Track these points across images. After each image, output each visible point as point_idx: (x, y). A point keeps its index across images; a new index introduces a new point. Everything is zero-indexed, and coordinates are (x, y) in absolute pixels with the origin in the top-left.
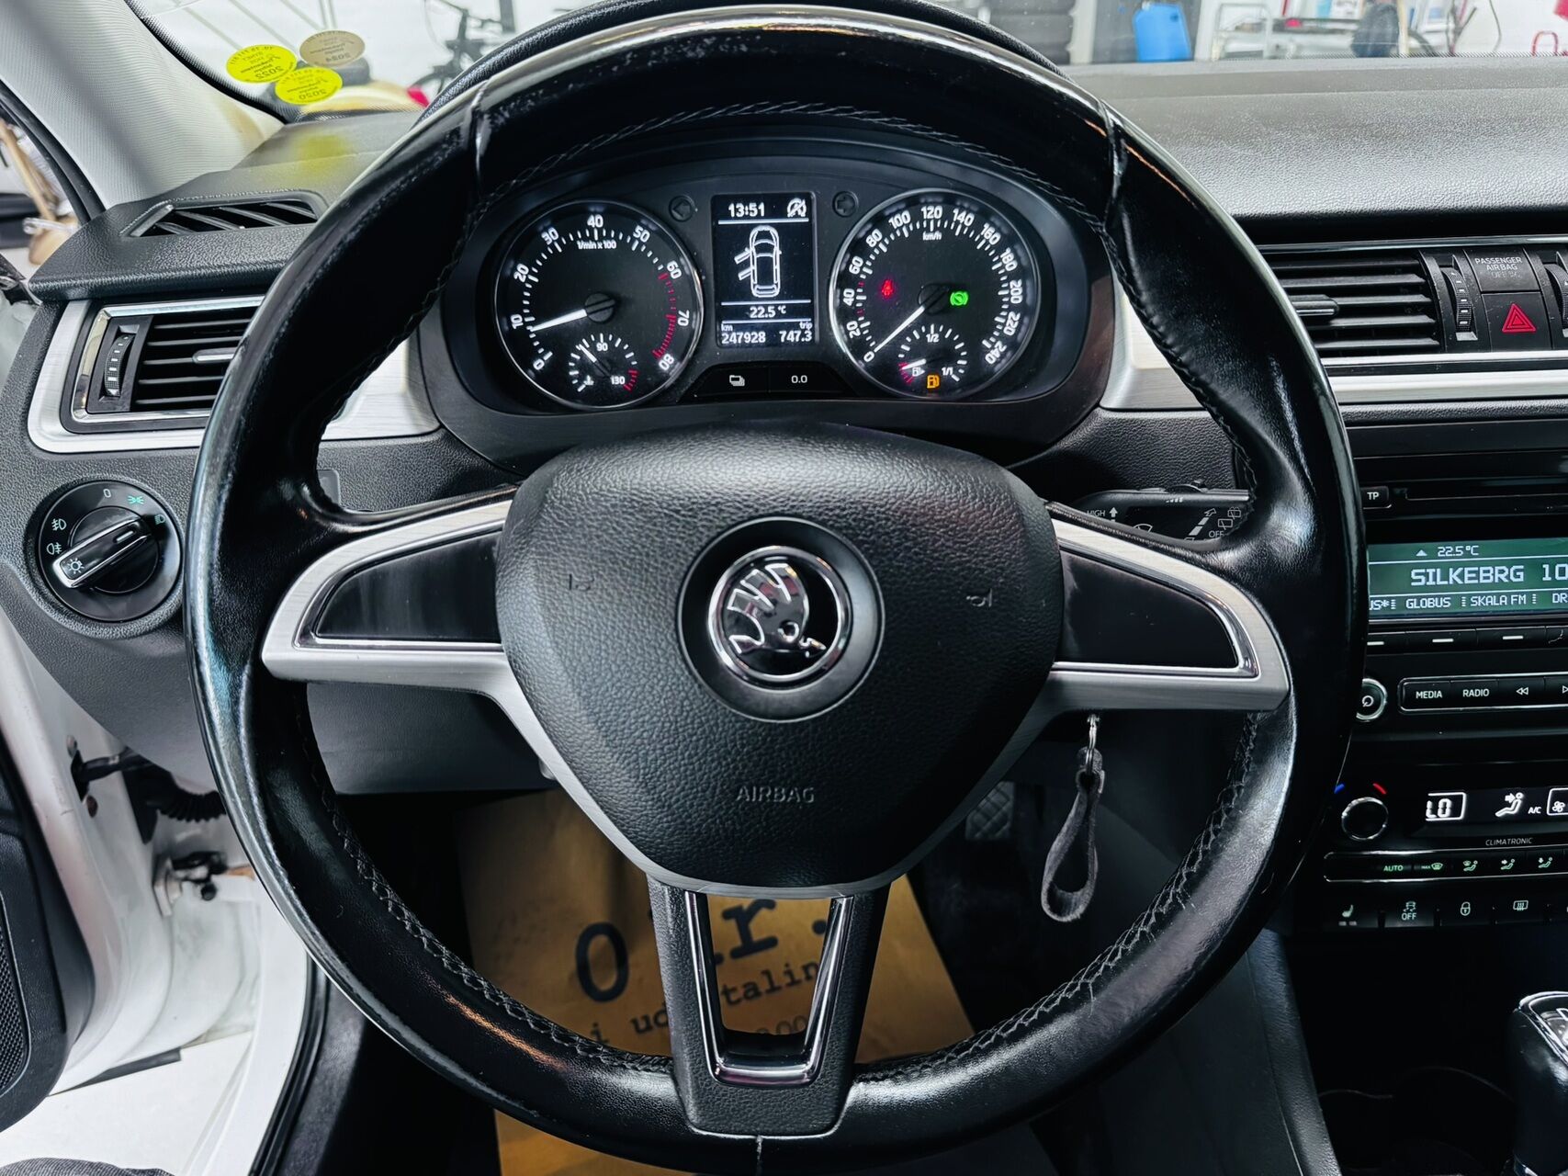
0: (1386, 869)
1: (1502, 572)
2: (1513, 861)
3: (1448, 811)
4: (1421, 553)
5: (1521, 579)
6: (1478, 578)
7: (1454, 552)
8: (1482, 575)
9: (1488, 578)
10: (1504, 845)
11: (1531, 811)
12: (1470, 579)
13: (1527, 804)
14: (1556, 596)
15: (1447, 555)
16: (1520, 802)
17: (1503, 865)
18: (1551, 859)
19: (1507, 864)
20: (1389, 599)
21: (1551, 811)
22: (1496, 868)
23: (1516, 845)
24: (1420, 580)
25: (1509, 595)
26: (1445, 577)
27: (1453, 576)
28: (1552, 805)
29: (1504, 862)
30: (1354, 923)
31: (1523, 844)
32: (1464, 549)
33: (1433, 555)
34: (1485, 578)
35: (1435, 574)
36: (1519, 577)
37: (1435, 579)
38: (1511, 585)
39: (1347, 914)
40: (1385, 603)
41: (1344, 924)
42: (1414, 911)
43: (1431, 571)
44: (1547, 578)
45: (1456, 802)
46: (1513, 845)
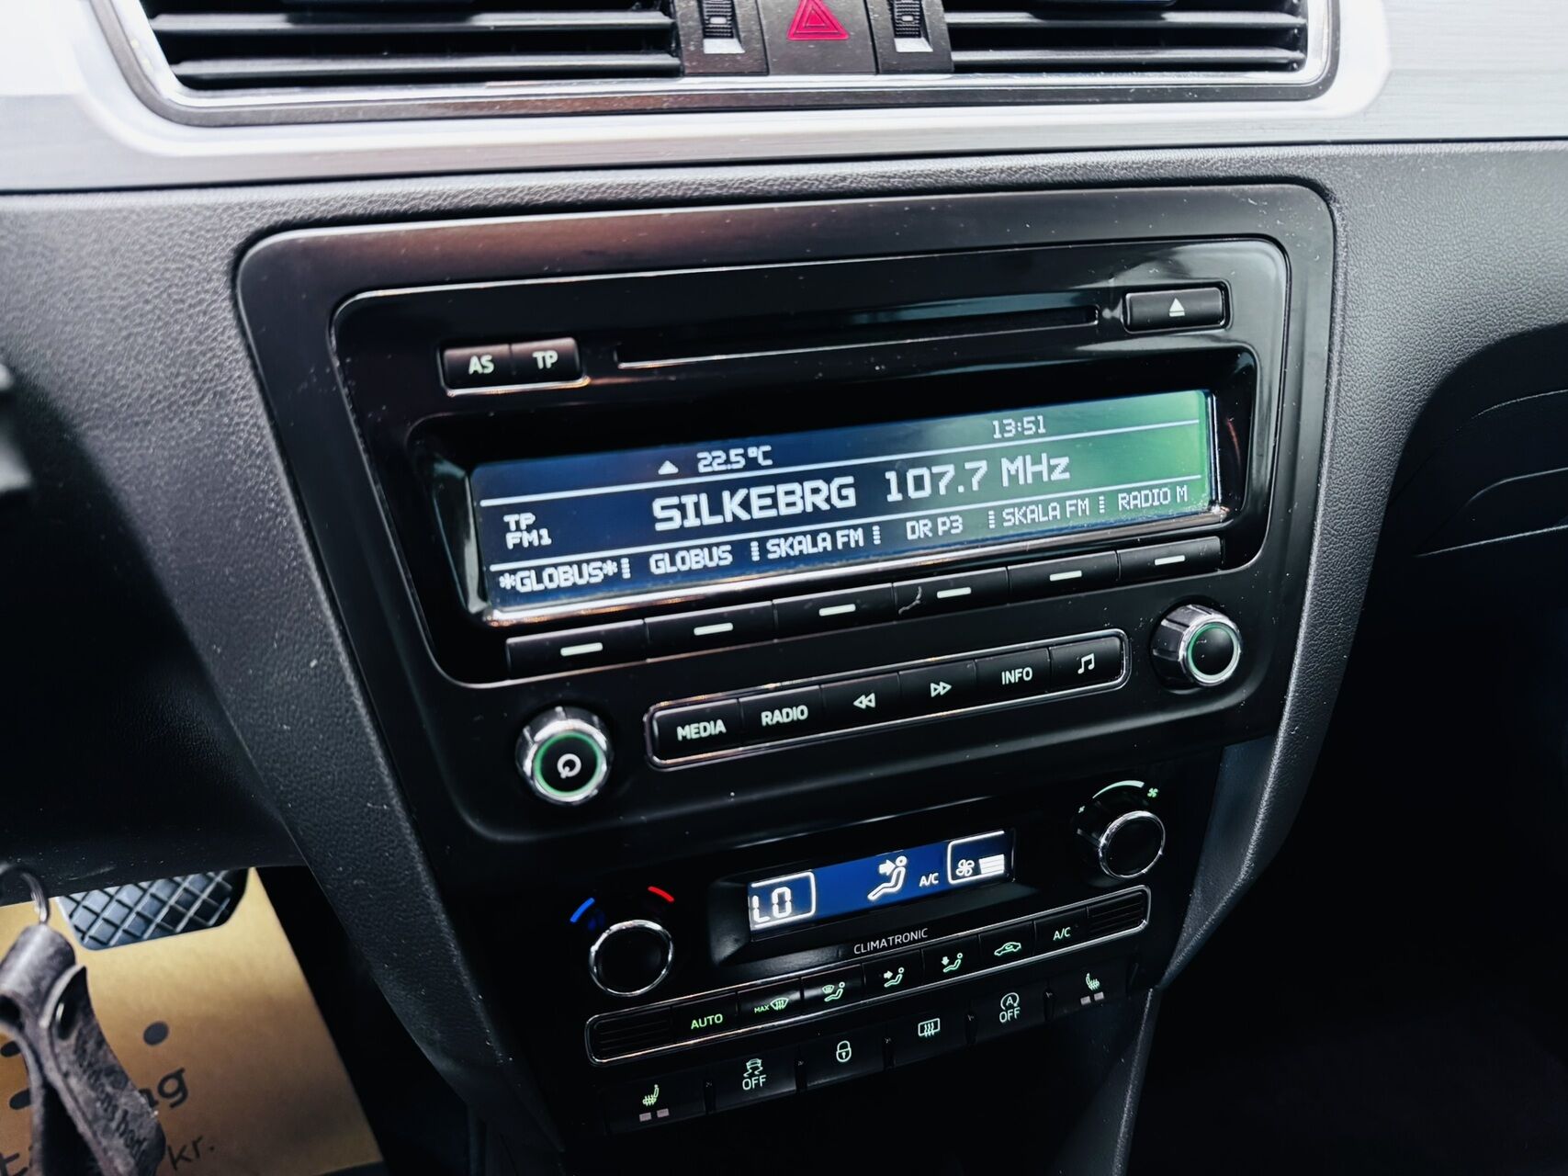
0: (695, 1024)
1: (816, 491)
2: (901, 970)
3: (788, 906)
4: (669, 468)
5: (852, 502)
6: (775, 505)
7: (727, 461)
8: (782, 500)
9: (793, 504)
10: (884, 949)
11: (924, 882)
12: (762, 508)
13: (913, 874)
14: (913, 528)
15: (717, 468)
16: (903, 871)
17: (887, 980)
18: (960, 955)
19: (893, 978)
20: (617, 559)
21: (955, 877)
22: (878, 985)
23: (904, 944)
24: (670, 519)
25: (832, 532)
26: (716, 508)
27: (731, 505)
28: (954, 867)
29: (888, 975)
30: (663, 1113)
31: (914, 941)
32: (745, 455)
33: (689, 468)
34: (788, 505)
35: (697, 506)
36: (846, 498)
37: (698, 514)
38: (835, 514)
39: (649, 1100)
40: (611, 568)
41: (645, 1117)
42: (761, 1073)
43: (689, 500)
44: (894, 496)
45: (800, 891)
46: (899, 945)
